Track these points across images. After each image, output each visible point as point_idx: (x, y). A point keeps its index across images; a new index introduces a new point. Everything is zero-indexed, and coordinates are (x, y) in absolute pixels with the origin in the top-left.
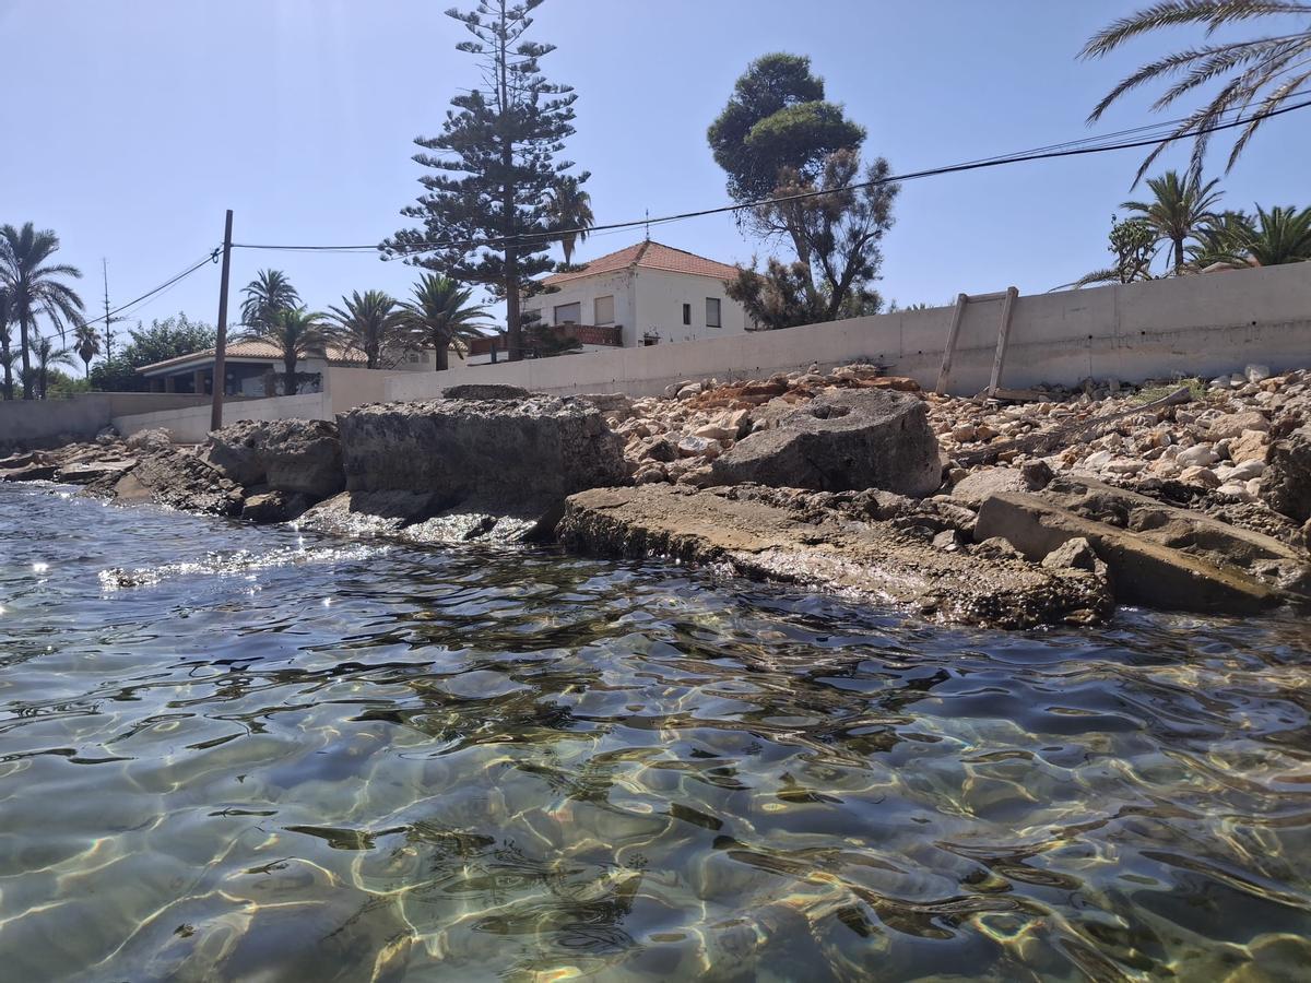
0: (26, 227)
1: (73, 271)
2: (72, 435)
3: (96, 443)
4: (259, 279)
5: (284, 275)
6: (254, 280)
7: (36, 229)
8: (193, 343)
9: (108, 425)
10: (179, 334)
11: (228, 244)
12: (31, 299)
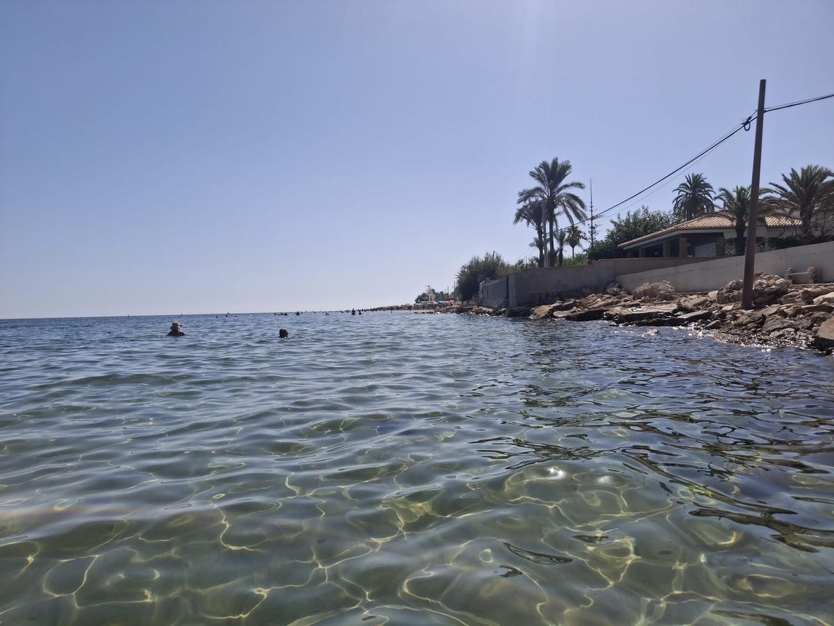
0: (554, 161)
1: (580, 185)
2: (591, 288)
3: (607, 293)
4: (685, 181)
5: (703, 176)
6: (683, 182)
7: (560, 162)
8: (653, 226)
9: (613, 281)
10: (645, 219)
11: (761, 111)
12: (555, 206)
